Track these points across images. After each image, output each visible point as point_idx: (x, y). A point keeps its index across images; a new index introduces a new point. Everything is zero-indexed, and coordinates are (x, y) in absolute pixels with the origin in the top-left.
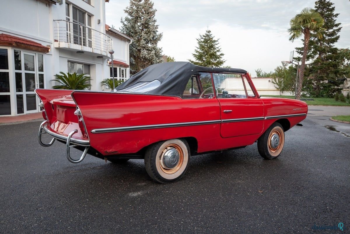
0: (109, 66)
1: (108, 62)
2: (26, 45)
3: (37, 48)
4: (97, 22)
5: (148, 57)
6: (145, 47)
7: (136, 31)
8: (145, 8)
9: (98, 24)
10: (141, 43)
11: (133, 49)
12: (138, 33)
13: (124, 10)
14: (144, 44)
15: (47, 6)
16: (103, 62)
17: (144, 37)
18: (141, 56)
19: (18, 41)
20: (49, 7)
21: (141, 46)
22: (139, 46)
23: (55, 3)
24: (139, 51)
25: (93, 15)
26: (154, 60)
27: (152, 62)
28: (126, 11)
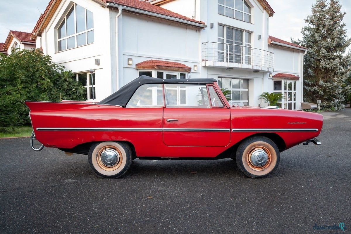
0: (272, 79)
1: (271, 75)
2: (167, 67)
3: (178, 68)
4: (257, 38)
5: (329, 66)
6: (326, 56)
7: (316, 39)
8: (329, 13)
9: (259, 39)
10: (320, 52)
11: (311, 60)
12: (319, 42)
13: (305, 20)
14: (324, 53)
15: (196, 32)
16: (263, 76)
17: (325, 45)
18: (321, 66)
19: (159, 64)
20: (199, 32)
21: (321, 56)
22: (319, 55)
23: (204, 28)
24: (319, 60)
25: (253, 32)
26: (337, 70)
27: (335, 72)
28: (307, 21)
